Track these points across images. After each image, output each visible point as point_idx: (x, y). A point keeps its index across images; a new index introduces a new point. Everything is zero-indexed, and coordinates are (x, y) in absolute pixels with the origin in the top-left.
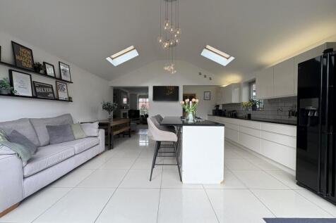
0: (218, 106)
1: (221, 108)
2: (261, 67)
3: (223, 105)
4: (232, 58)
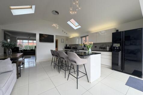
0: (67, 45)
1: (68, 46)
2: (88, 32)
3: (69, 45)
4: (80, 27)
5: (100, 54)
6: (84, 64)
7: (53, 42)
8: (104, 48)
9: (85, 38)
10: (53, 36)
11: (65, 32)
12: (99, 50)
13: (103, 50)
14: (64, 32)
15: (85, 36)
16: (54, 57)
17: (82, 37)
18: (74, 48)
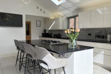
0: (45, 30)
5: (92, 49)
6: (63, 68)
7: (21, 26)
8: (103, 37)
9: (73, 19)
10: (21, 16)
11: (41, 10)
12: (94, 39)
13: (101, 39)
14: (39, 9)
15: (75, 17)
16: (20, 51)
17: (69, 18)
18: (57, 35)
